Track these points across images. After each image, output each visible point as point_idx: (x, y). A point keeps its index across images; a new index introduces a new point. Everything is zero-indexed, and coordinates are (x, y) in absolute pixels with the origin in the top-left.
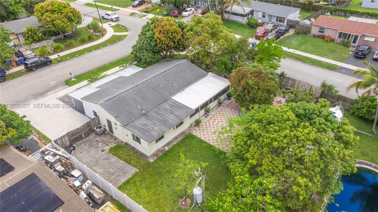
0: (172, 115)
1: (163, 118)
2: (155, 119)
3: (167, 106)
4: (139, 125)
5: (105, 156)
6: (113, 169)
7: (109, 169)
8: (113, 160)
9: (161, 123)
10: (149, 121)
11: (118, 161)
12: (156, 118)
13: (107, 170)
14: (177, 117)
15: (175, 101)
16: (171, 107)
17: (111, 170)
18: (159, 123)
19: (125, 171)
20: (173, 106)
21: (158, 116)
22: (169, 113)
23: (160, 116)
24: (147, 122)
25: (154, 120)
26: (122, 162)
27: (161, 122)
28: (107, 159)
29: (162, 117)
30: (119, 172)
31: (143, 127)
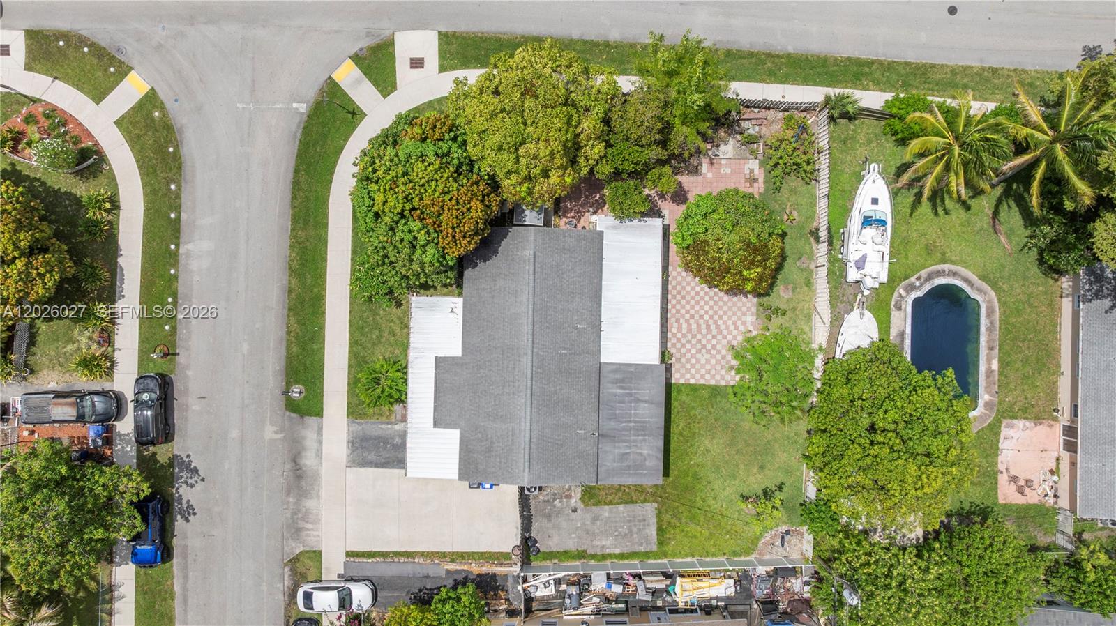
0: (642, 405)
1: (635, 422)
2: (623, 433)
3: (614, 391)
4: (615, 464)
5: (589, 516)
6: (622, 527)
7: (617, 530)
8: (607, 514)
9: (642, 435)
10: (621, 444)
11: (615, 510)
12: (624, 429)
13: (616, 533)
14: (652, 403)
15: (614, 367)
16: (622, 388)
17: (620, 530)
18: (638, 436)
19: (641, 518)
20: (622, 381)
21: (622, 422)
22: (633, 405)
23: (625, 422)
24: (620, 448)
25: (624, 435)
26: (621, 507)
27: (640, 433)
28: (595, 519)
29: (630, 422)
30: (635, 525)
31: (625, 464)
